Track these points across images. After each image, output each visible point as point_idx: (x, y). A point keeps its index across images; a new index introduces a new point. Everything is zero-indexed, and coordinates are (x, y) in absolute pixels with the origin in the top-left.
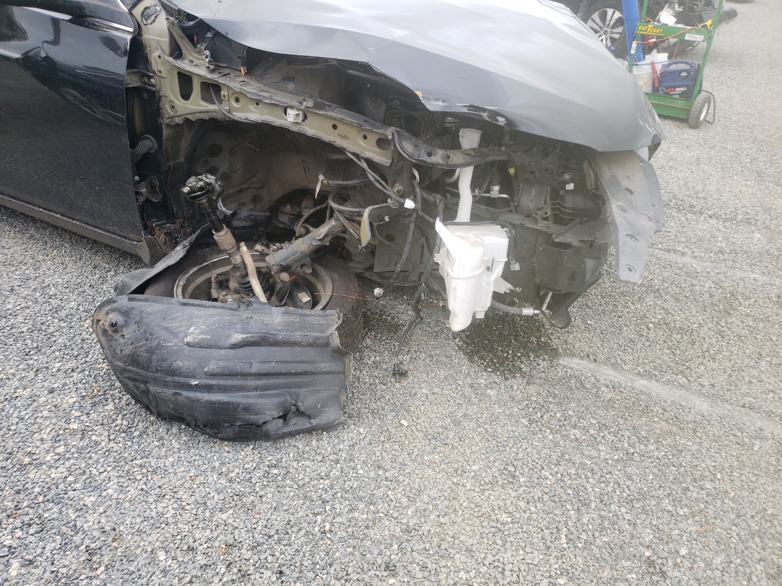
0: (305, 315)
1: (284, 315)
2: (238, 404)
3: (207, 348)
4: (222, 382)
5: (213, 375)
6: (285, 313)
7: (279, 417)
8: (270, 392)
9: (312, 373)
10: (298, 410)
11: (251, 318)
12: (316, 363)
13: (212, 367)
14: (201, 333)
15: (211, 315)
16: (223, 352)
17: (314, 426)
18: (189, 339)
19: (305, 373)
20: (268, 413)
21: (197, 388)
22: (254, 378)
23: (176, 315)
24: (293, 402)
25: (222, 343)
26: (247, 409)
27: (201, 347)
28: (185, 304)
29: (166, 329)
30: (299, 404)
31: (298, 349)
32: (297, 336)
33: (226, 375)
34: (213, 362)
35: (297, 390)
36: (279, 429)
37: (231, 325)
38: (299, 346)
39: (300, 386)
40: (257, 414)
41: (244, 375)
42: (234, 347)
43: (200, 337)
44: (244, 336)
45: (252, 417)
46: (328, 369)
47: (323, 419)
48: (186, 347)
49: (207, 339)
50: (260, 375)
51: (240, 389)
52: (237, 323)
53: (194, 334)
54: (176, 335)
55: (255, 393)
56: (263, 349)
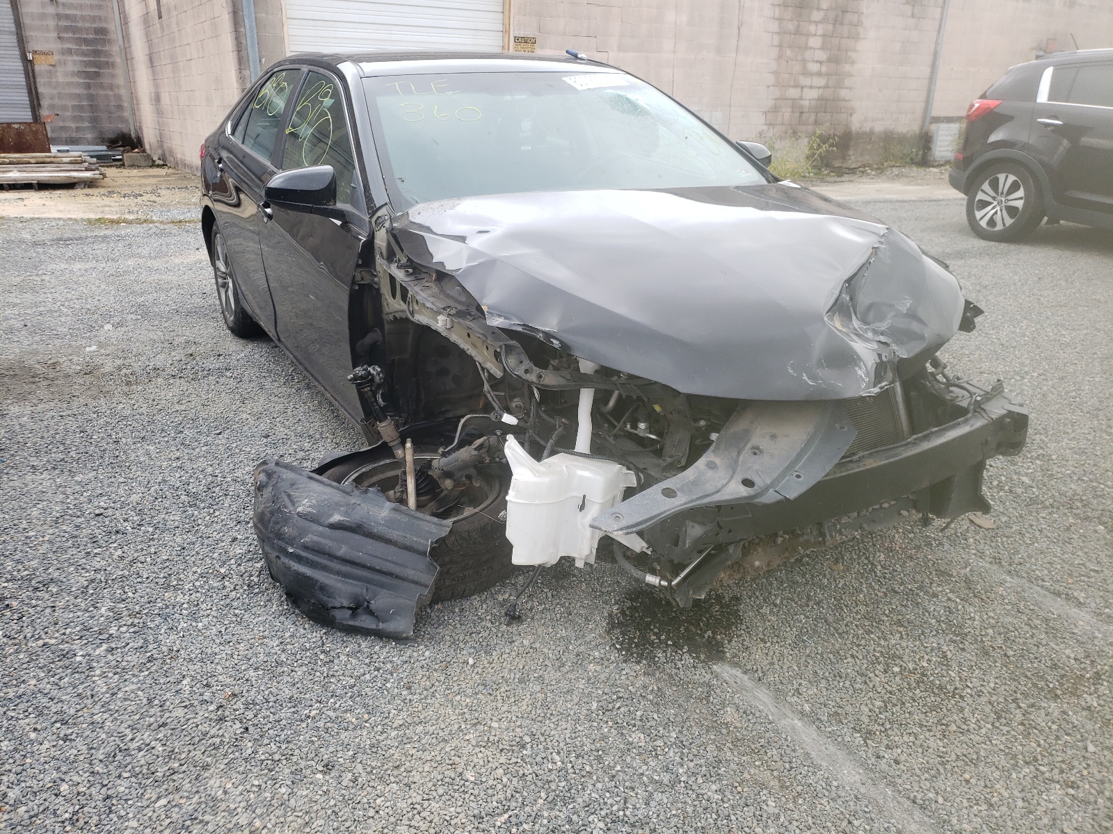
0: (417, 518)
1: (393, 512)
2: (317, 581)
3: (311, 521)
4: (311, 556)
5: (306, 548)
6: (394, 509)
7: (349, 608)
8: (351, 581)
9: (397, 577)
10: (368, 607)
11: (359, 505)
12: (406, 567)
13: (307, 539)
14: (310, 507)
15: (325, 493)
16: (321, 528)
17: (379, 630)
18: (300, 509)
19: (390, 574)
20: (338, 599)
21: (291, 555)
22: (339, 562)
23: (300, 486)
24: (367, 598)
25: (322, 521)
26: (323, 588)
27: (306, 519)
28: (311, 478)
29: (289, 496)
30: (372, 602)
31: (392, 549)
32: (395, 535)
33: (316, 551)
34: (310, 536)
35: (378, 589)
36: (346, 620)
37: (338, 505)
38: (395, 546)
39: (382, 586)
40: (329, 597)
41: (332, 556)
42: (333, 526)
43: (310, 509)
44: (342, 518)
45: (325, 598)
46: (416, 578)
47: (390, 627)
48: (296, 516)
49: (314, 513)
50: (345, 561)
51: (325, 568)
52: (342, 506)
53: (304, 506)
54: (293, 503)
55: (336, 577)
56: (358, 537)
